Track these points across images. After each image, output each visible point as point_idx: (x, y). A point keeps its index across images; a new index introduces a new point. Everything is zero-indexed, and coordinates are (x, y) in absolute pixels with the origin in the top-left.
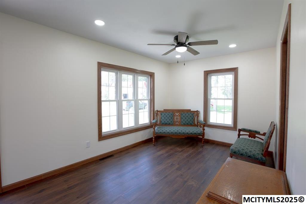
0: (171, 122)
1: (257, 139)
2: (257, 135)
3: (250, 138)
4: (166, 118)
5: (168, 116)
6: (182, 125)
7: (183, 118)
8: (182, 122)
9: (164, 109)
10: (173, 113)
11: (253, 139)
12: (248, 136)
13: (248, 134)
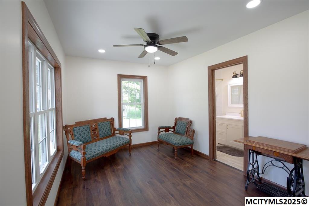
0: (89, 138)
1: (170, 132)
2: (170, 129)
3: (166, 133)
4: (82, 134)
5: (84, 131)
6: (100, 138)
7: (101, 129)
8: (101, 135)
9: (76, 122)
10: (89, 125)
11: (168, 133)
12: (164, 132)
13: (164, 130)
